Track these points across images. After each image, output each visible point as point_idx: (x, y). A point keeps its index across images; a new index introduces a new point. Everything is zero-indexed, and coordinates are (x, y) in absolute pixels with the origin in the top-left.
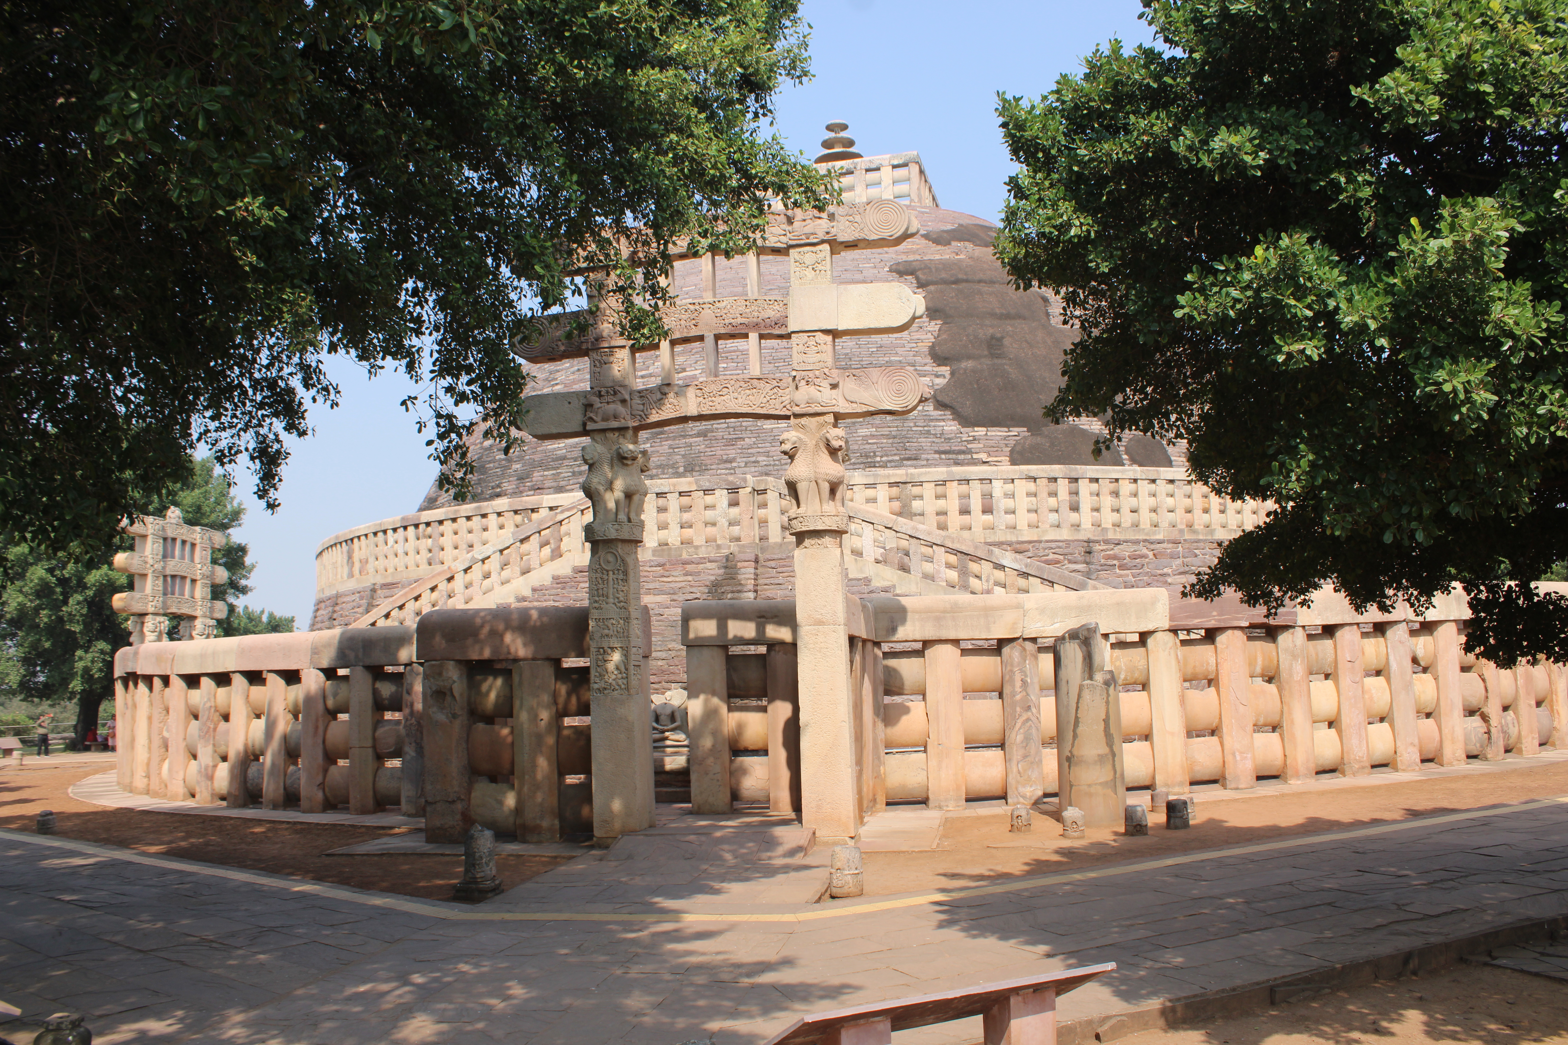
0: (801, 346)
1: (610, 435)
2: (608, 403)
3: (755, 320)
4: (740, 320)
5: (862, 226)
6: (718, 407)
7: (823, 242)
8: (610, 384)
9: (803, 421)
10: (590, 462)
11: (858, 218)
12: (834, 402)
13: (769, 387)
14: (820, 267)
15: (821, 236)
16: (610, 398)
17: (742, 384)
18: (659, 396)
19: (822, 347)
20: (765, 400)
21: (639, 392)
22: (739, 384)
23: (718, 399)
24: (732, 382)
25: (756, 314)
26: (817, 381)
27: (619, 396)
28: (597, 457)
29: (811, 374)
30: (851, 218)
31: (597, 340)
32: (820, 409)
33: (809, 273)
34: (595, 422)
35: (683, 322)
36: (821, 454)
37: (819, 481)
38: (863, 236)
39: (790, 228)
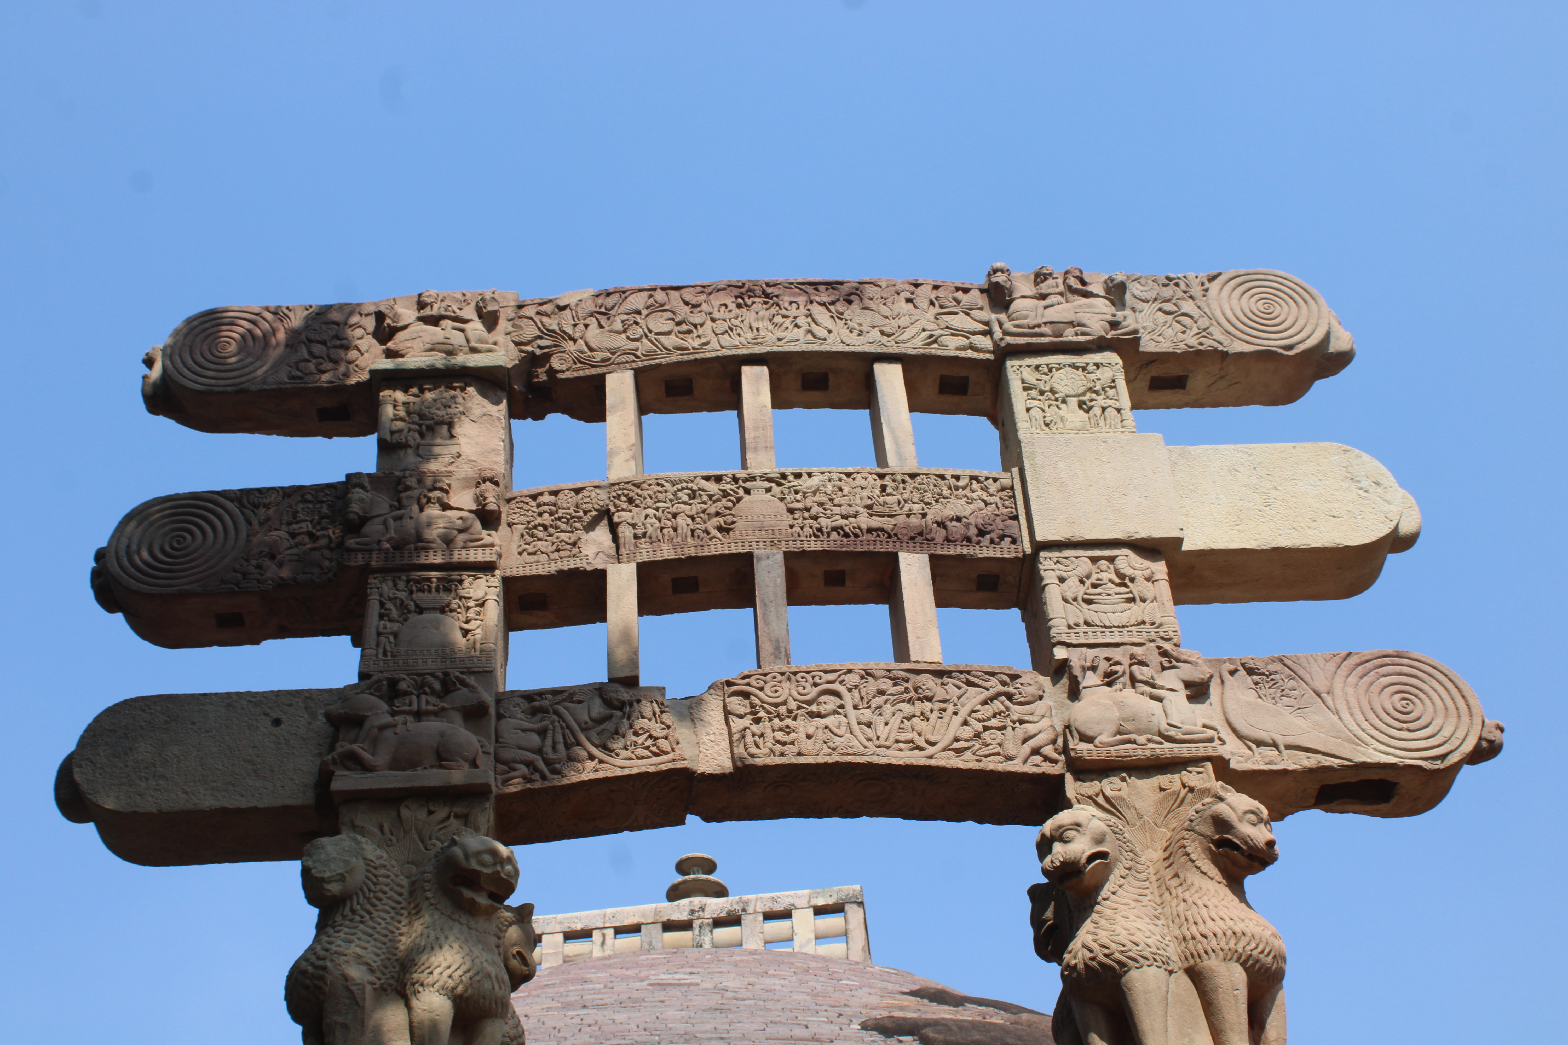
0: (1072, 583)
1: (415, 814)
2: (419, 715)
3: (915, 521)
4: (864, 521)
5: (1204, 322)
6: (807, 746)
7: (1100, 345)
8: (432, 665)
9: (1111, 786)
10: (334, 888)
11: (1188, 306)
12: (1210, 733)
13: (974, 696)
14: (1100, 401)
15: (1097, 327)
16: (427, 703)
17: (886, 685)
18: (598, 708)
19: (1139, 588)
20: (968, 732)
21: (529, 696)
22: (872, 686)
23: (803, 725)
24: (851, 679)
25: (917, 508)
26: (1141, 672)
27: (461, 696)
28: (359, 877)
29: (1116, 654)
30: (1169, 307)
31: (399, 546)
32: (1166, 749)
33: (1072, 414)
34: (366, 767)
35: (682, 522)
36: (1194, 878)
37: (1212, 964)
38: (1208, 344)
39: (1003, 317)
